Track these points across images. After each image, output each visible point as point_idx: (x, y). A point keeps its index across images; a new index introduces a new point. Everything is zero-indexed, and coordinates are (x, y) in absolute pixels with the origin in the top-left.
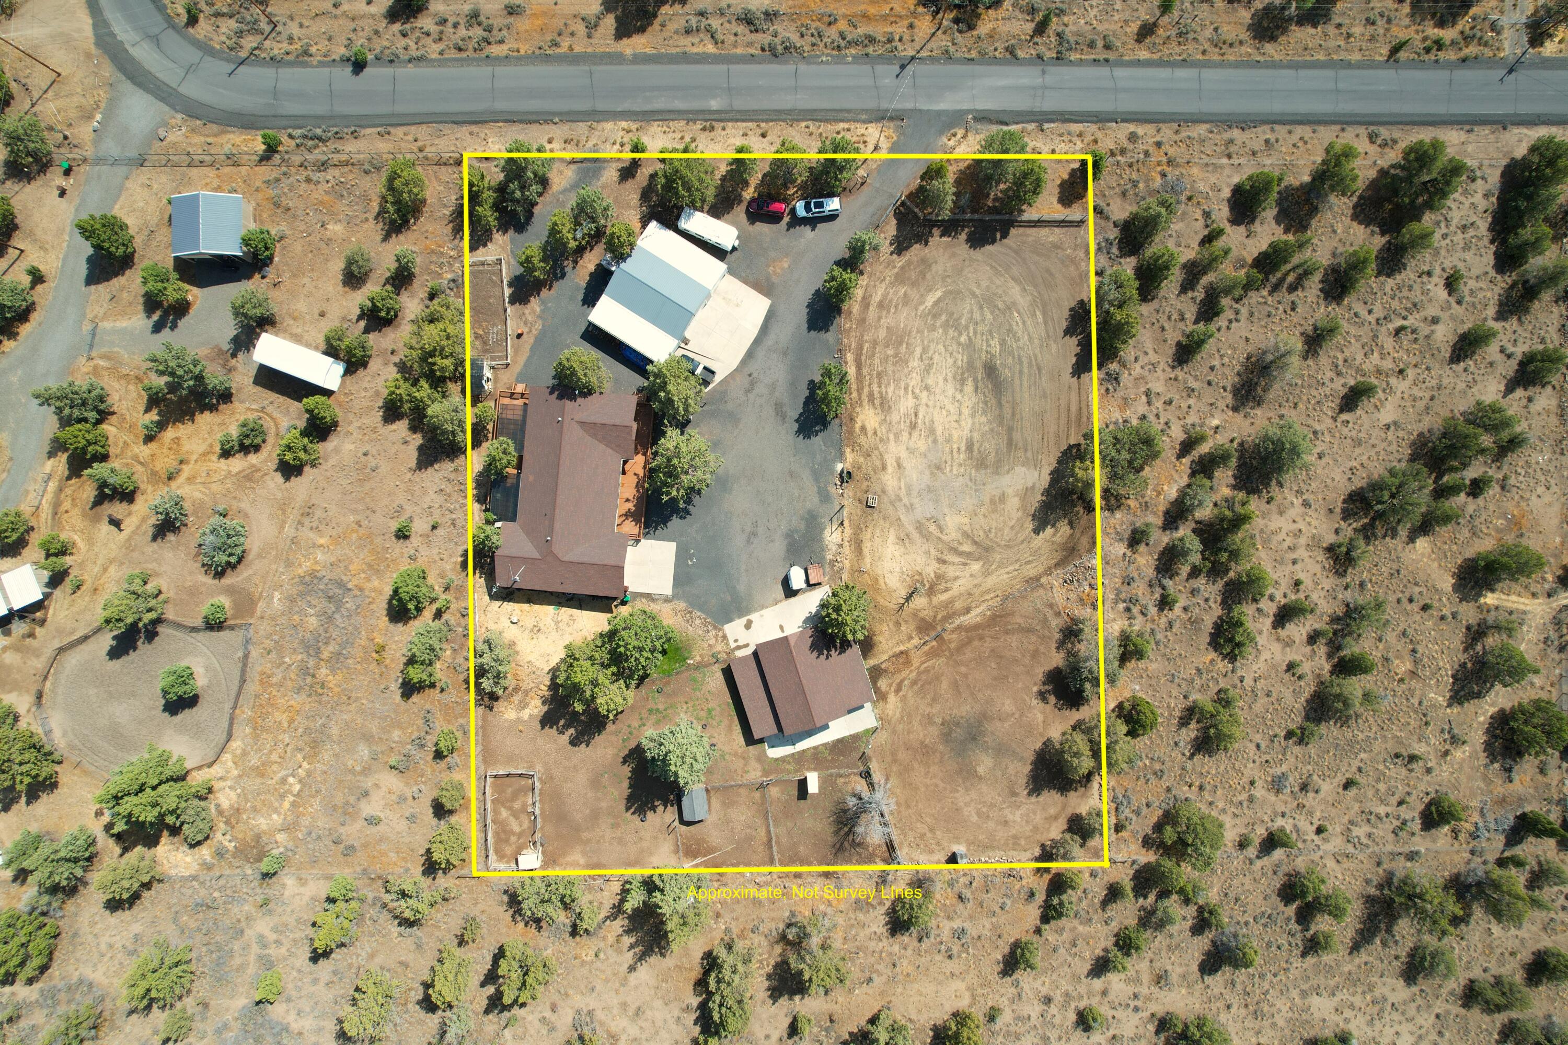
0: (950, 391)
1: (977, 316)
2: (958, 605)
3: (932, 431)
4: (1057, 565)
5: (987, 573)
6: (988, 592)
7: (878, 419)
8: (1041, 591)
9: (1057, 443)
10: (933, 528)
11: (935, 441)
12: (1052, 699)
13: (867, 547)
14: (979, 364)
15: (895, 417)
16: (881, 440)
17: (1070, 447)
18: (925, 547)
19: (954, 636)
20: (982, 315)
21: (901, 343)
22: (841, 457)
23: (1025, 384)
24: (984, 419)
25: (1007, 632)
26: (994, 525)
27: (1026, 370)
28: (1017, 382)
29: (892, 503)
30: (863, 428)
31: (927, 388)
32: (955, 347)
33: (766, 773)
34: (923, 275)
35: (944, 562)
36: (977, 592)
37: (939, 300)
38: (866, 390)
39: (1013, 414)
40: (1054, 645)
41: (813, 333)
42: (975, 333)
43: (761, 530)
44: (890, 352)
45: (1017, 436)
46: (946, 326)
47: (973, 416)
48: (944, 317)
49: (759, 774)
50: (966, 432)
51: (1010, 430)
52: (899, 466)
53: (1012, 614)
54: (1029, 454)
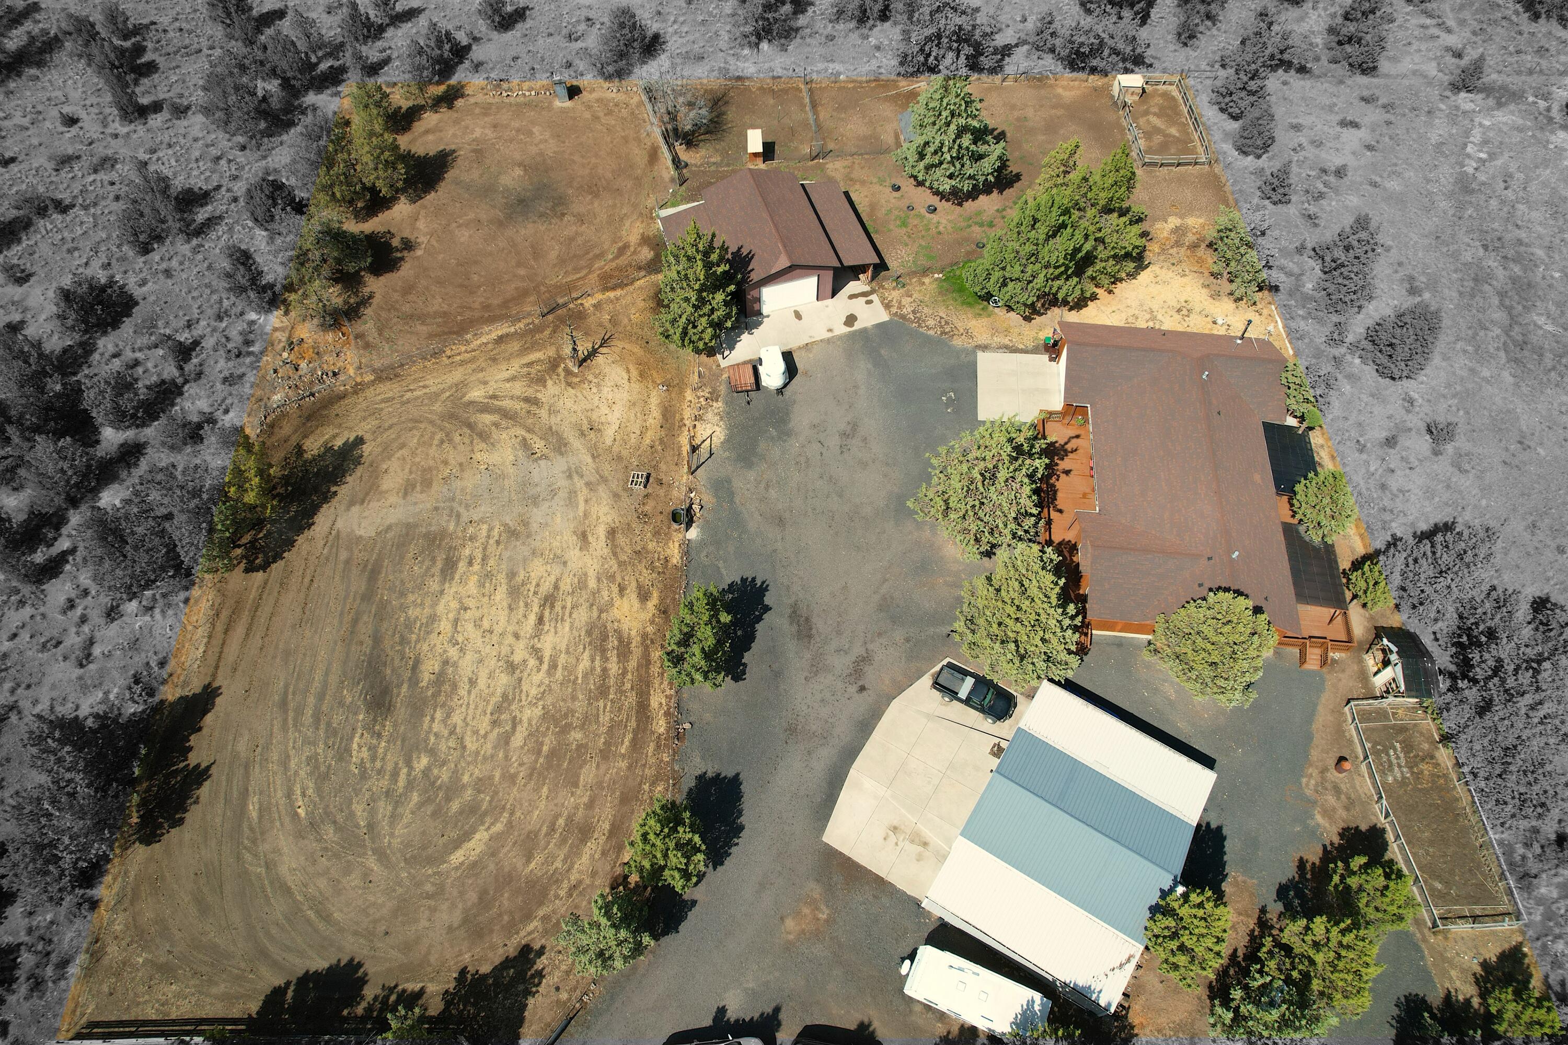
0: (467, 665)
1: (384, 808)
2: (515, 346)
3: (515, 592)
4: (342, 397)
5: (460, 386)
6: (463, 363)
7: (615, 613)
8: (377, 365)
9: (288, 573)
10: (538, 445)
11: (512, 575)
12: (395, 242)
13: (655, 416)
14: (401, 712)
15: (582, 616)
16: (612, 578)
17: (264, 567)
18: (554, 420)
19: (528, 309)
20: (372, 812)
21: (553, 753)
22: (687, 548)
23: (318, 676)
24: (413, 613)
25: (445, 314)
26: (433, 451)
27: (311, 700)
28: (333, 679)
29: (604, 480)
30: (644, 596)
31: (511, 667)
32: (443, 747)
33: (822, 167)
34: (484, 901)
35: (527, 400)
36: (481, 363)
37: (457, 844)
38: (632, 664)
39: (355, 621)
40: (375, 301)
41: (729, 772)
42: (395, 775)
43: (834, 442)
44: (576, 736)
45: (359, 584)
46: (454, 788)
47: (433, 618)
48: (455, 806)
49: (830, 166)
50: (451, 589)
51: (367, 597)
52: (583, 537)
53: (431, 336)
54: (344, 555)
